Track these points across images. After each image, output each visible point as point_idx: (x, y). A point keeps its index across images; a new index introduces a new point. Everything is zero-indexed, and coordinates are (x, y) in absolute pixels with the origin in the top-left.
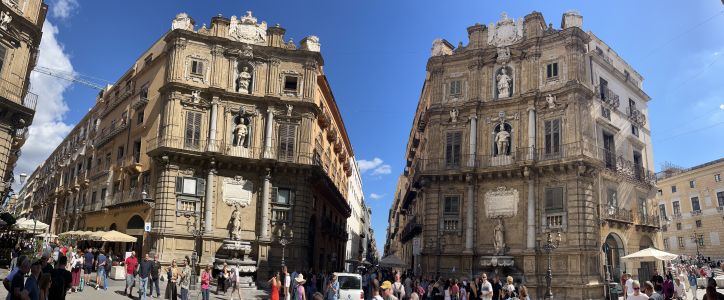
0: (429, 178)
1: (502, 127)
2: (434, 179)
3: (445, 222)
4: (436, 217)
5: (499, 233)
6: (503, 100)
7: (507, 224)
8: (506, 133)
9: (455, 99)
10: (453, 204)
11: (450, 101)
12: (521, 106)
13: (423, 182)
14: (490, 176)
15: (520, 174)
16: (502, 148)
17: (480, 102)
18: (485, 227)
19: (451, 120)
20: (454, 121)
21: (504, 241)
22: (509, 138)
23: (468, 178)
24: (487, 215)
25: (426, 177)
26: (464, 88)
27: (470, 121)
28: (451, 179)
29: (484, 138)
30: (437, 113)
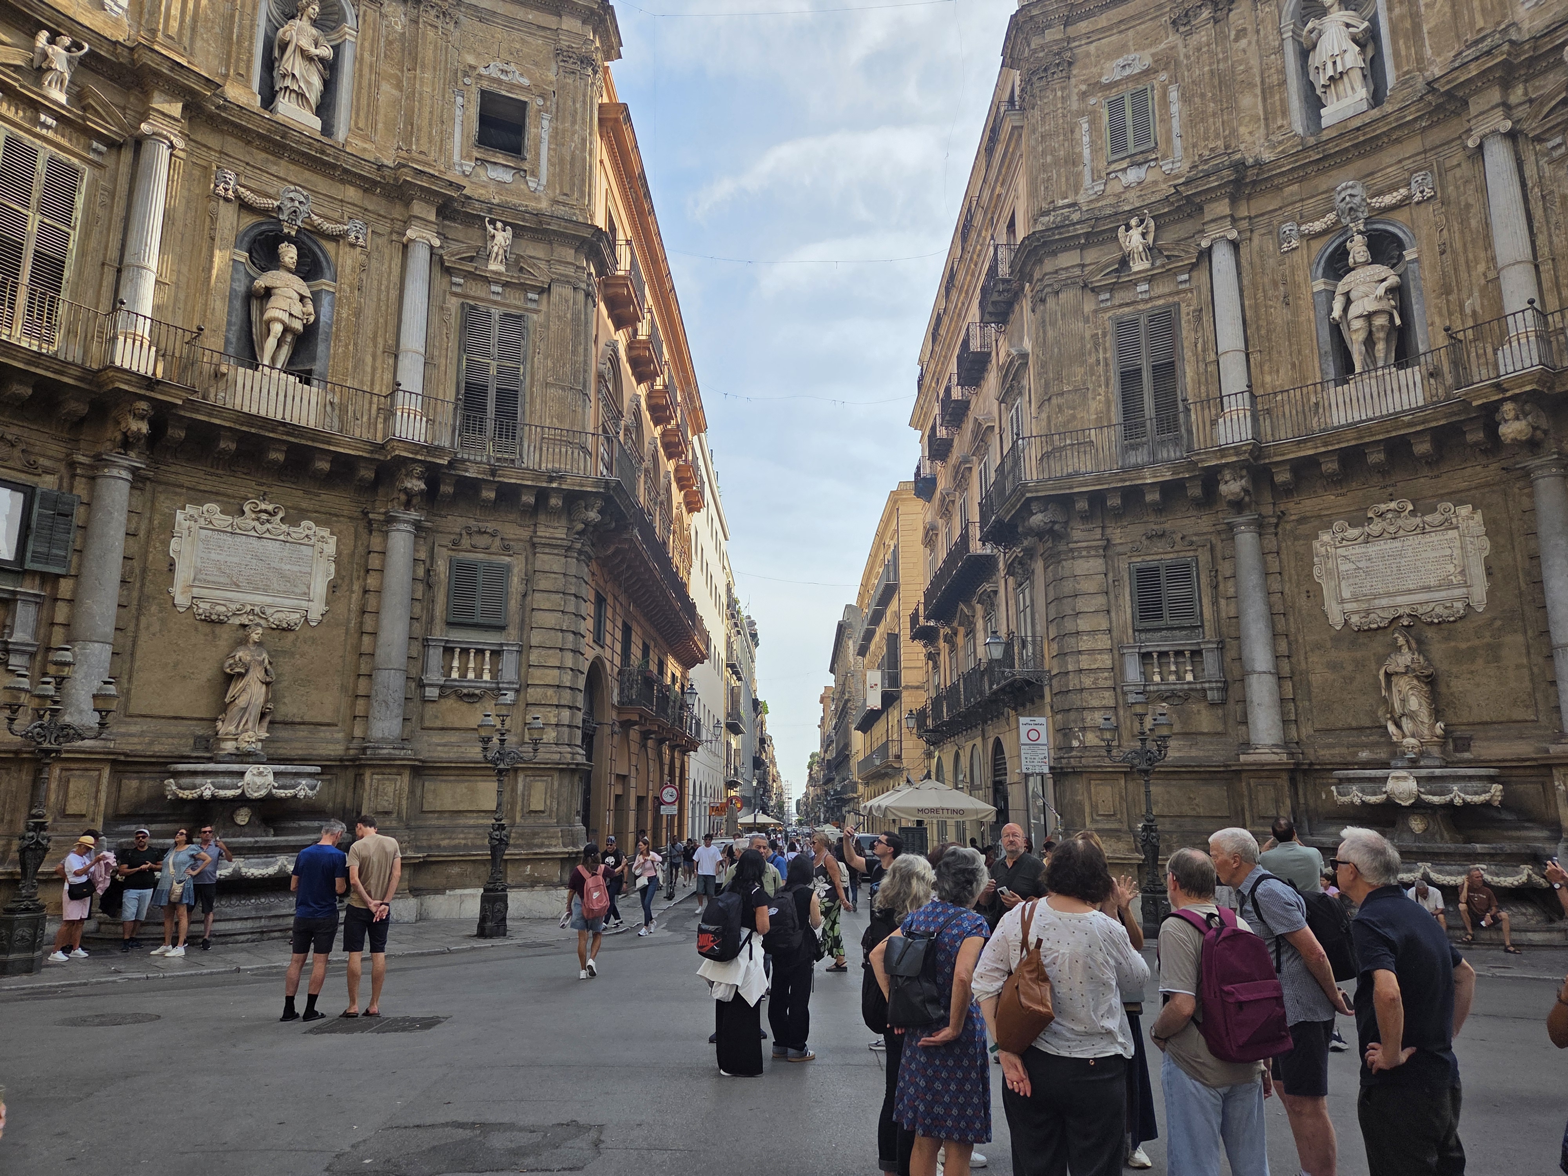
0: (1065, 502)
1: (1358, 249)
2: (1082, 505)
3: (1145, 657)
4: (1104, 642)
5: (1403, 684)
6: (1344, 131)
7: (1438, 649)
8: (1381, 270)
9: (1133, 175)
10: (1169, 592)
11: (1115, 187)
12: (1437, 136)
13: (1037, 519)
14: (1330, 466)
15: (1475, 436)
16: (1369, 342)
17: (1240, 167)
18: (1334, 666)
19: (1124, 262)
20: (1139, 265)
21: (1437, 714)
22: (1399, 292)
23: (1231, 487)
24: (1336, 618)
25: (1047, 500)
26: (1166, 119)
27: (1206, 255)
28: (1152, 497)
29: (1280, 315)
30: (1067, 244)
